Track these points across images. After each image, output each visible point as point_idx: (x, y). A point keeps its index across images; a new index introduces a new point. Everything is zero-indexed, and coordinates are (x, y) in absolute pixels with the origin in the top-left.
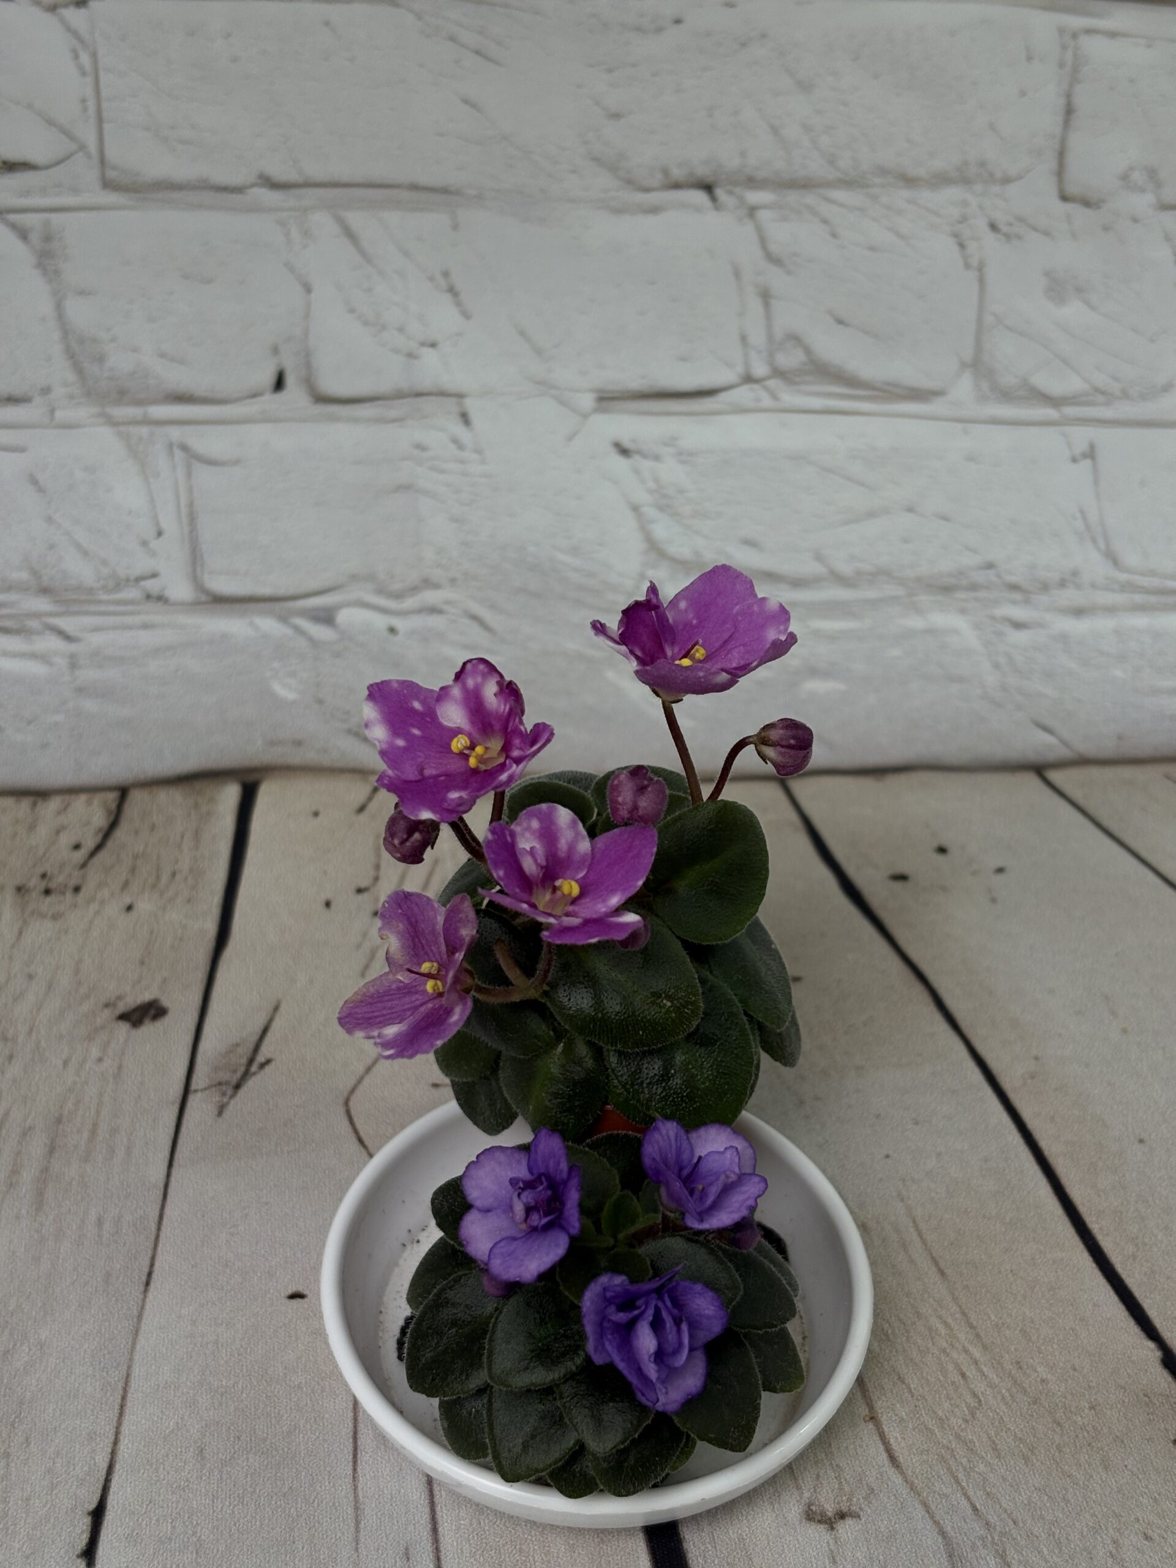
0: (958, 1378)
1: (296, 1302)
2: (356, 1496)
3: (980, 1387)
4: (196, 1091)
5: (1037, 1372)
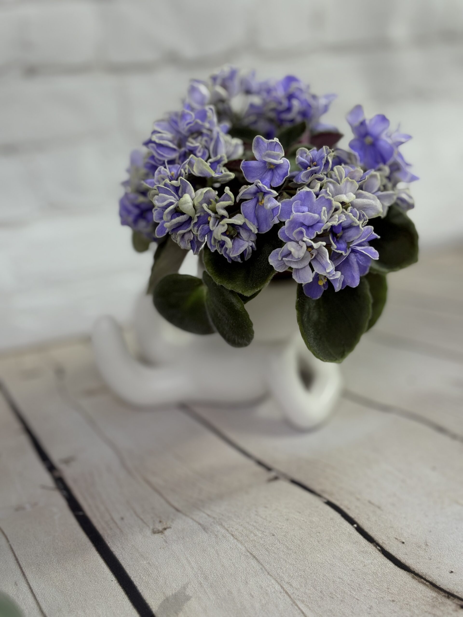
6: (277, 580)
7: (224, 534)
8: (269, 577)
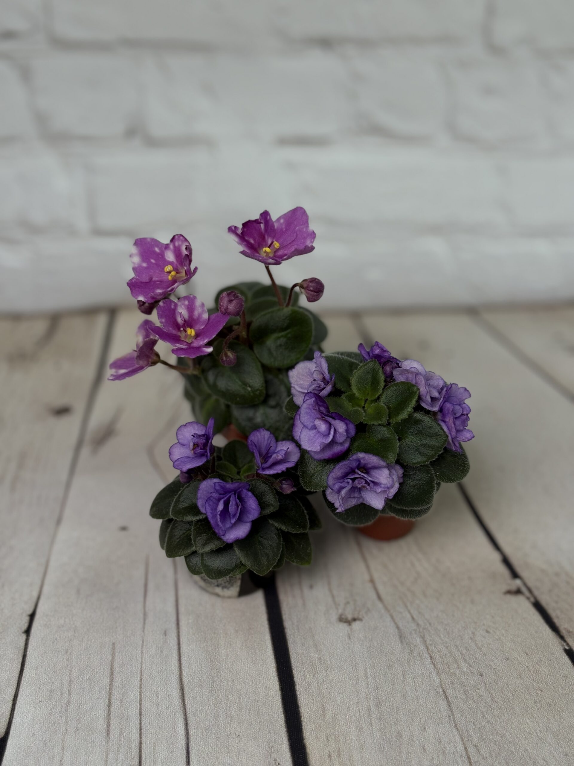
0: (410, 566)
1: (123, 531)
2: (145, 610)
3: (419, 568)
4: (84, 444)
5: (446, 563)
6: (464, 738)
7: (422, 653)
8: (454, 730)
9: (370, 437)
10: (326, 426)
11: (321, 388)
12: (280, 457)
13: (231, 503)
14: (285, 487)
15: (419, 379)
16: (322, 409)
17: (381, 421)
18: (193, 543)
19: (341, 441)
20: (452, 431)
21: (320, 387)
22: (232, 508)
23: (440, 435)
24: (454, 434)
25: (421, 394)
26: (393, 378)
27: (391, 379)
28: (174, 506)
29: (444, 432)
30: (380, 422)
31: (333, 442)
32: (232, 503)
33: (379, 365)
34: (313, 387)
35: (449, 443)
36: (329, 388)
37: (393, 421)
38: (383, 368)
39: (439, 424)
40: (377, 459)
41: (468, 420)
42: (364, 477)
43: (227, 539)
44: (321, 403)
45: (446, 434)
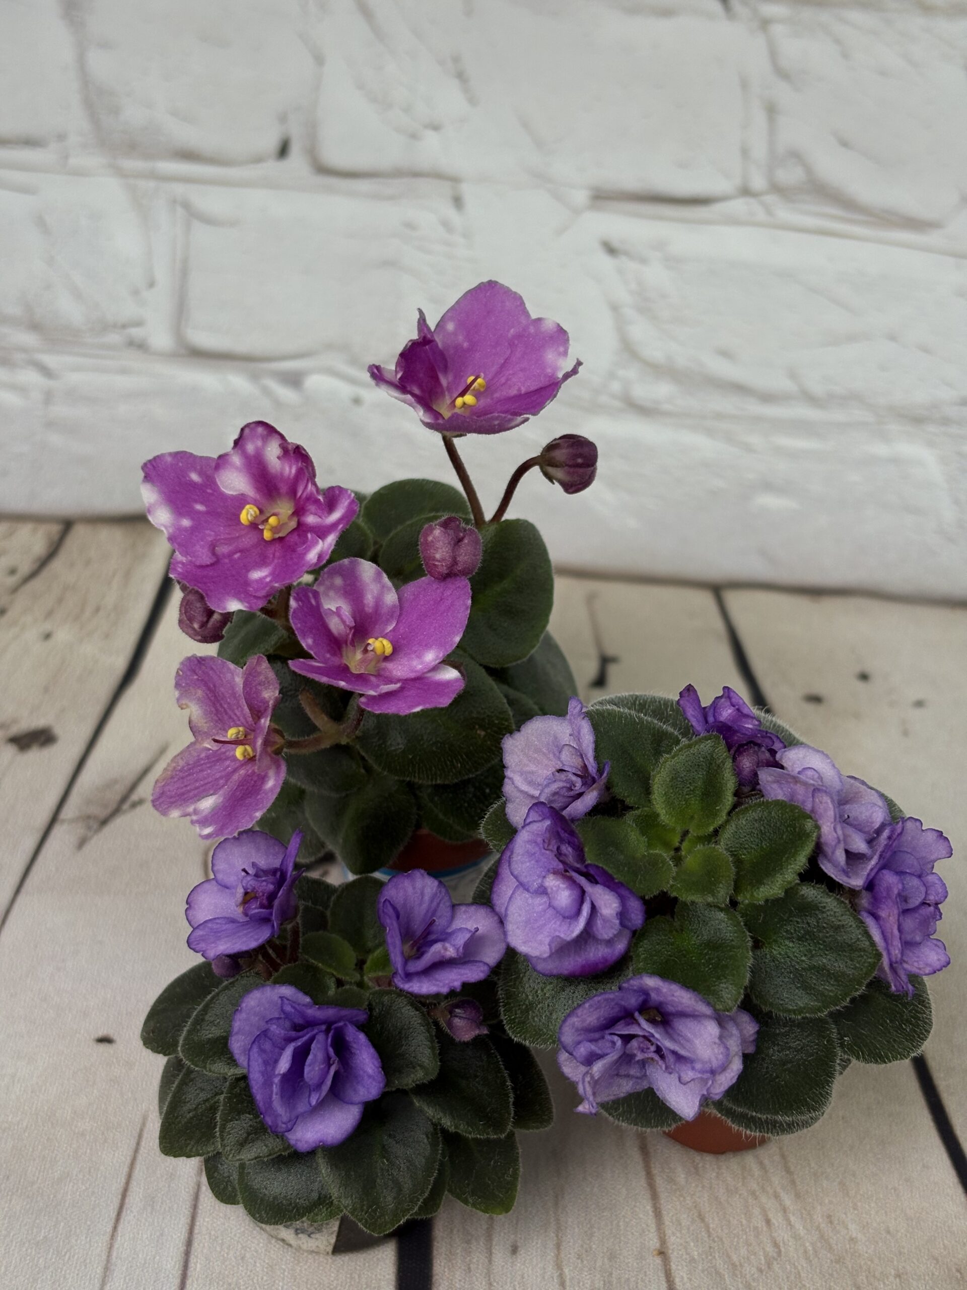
0: (760, 1223)
1: (103, 1047)
2: (109, 1256)
3: (783, 1235)
4: (63, 821)
5: (848, 1229)
9: (682, 930)
10: (569, 896)
11: (572, 793)
12: (450, 952)
13: (310, 1057)
14: (458, 1024)
15: (821, 803)
16: (567, 849)
17: (713, 895)
18: (218, 1134)
19: (606, 937)
20: (892, 945)
21: (570, 789)
22: (313, 1069)
23: (860, 949)
24: (896, 952)
25: (822, 840)
26: (758, 787)
27: (754, 789)
28: (190, 1032)
29: (873, 944)
30: (710, 899)
31: (587, 935)
32: (315, 1056)
33: (725, 749)
34: (555, 787)
35: (882, 969)
36: (590, 798)
37: (744, 899)
38: (734, 759)
39: (862, 922)
40: (690, 998)
41: (938, 917)
42: (653, 1036)
43: (297, 1140)
44: (567, 835)
45: (877, 950)
